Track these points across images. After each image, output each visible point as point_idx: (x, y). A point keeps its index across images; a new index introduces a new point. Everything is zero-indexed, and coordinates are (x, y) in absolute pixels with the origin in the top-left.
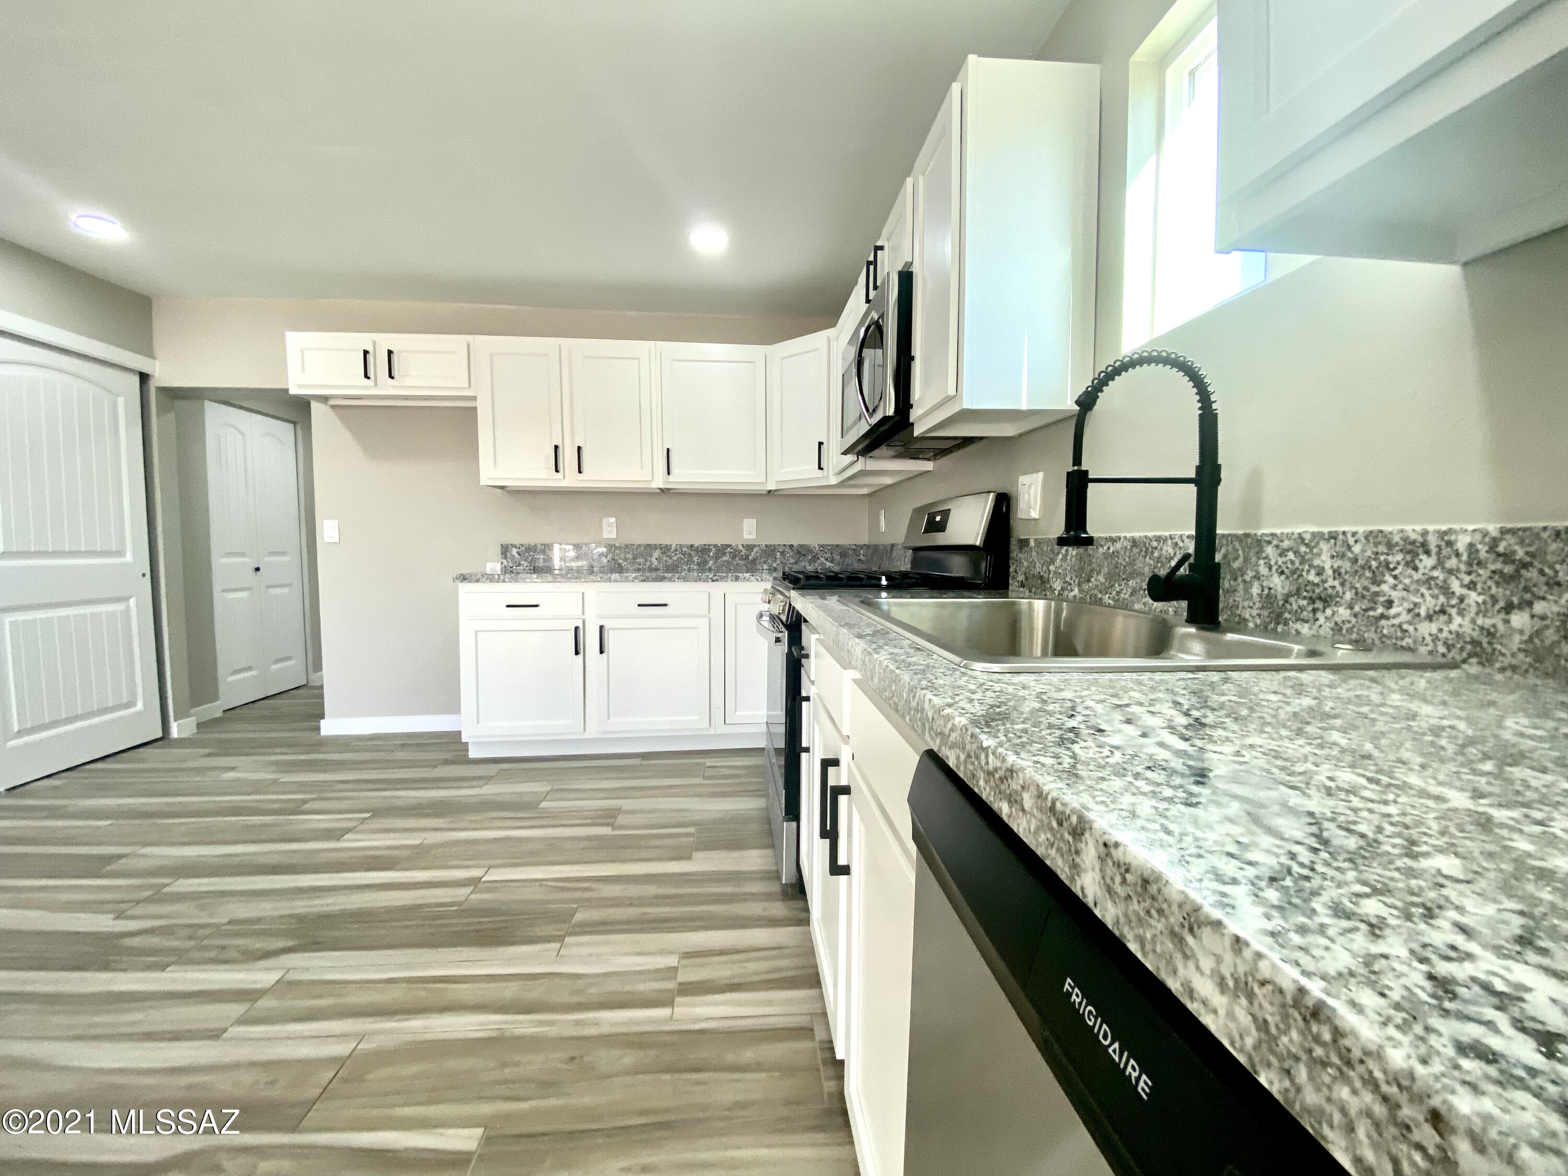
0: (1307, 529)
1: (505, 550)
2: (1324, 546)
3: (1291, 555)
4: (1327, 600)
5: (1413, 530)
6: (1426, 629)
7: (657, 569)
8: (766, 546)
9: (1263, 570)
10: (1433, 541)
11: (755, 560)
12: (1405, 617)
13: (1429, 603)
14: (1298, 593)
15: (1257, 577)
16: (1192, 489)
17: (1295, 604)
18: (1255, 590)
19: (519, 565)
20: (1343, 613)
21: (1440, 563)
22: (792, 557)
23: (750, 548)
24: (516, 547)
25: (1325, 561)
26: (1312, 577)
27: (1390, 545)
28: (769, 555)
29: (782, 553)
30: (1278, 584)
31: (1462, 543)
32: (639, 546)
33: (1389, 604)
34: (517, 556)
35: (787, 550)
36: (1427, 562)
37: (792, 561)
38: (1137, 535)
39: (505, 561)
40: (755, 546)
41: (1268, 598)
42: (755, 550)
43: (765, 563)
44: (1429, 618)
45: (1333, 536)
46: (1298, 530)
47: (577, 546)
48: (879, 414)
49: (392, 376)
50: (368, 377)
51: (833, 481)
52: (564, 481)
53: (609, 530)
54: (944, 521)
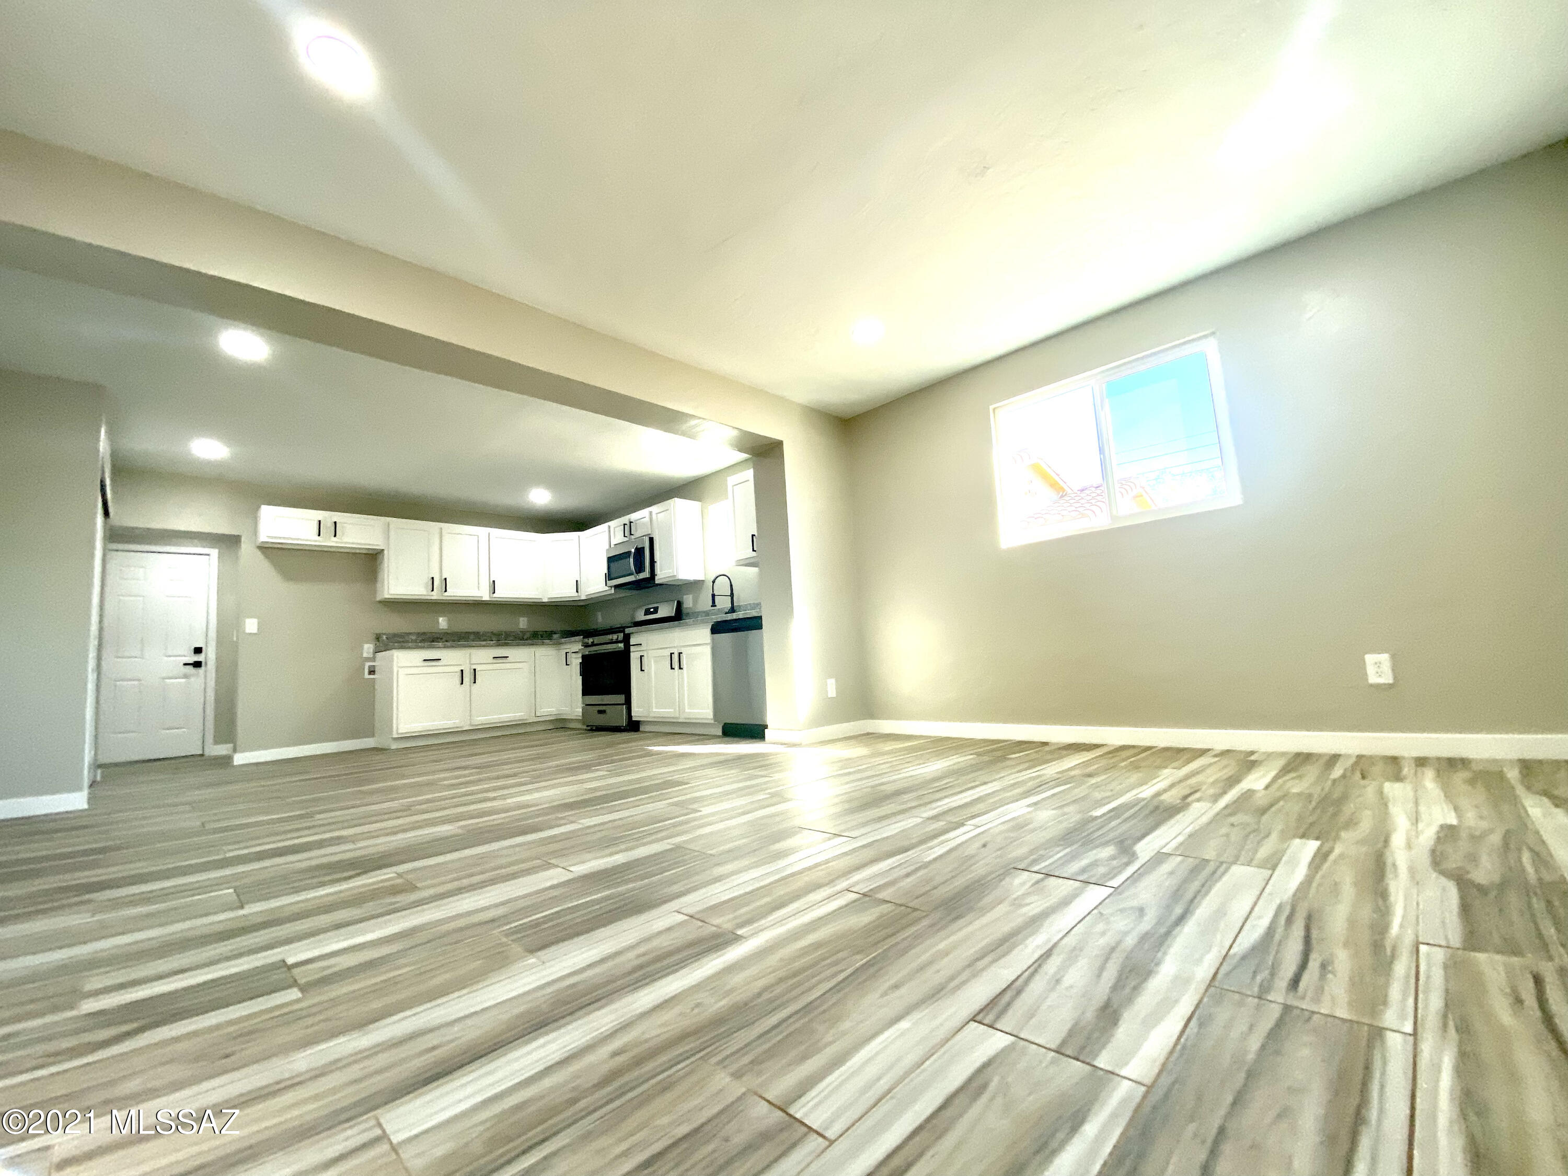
1: (377, 634)
8: (533, 631)
16: (729, 597)
23: (524, 632)
24: (385, 634)
32: (456, 631)
34: (386, 640)
39: (377, 641)
40: (527, 632)
47: (424, 633)
48: (642, 576)
49: (335, 536)
50: (319, 535)
51: (583, 598)
52: (435, 596)
53: (443, 623)
54: (656, 610)
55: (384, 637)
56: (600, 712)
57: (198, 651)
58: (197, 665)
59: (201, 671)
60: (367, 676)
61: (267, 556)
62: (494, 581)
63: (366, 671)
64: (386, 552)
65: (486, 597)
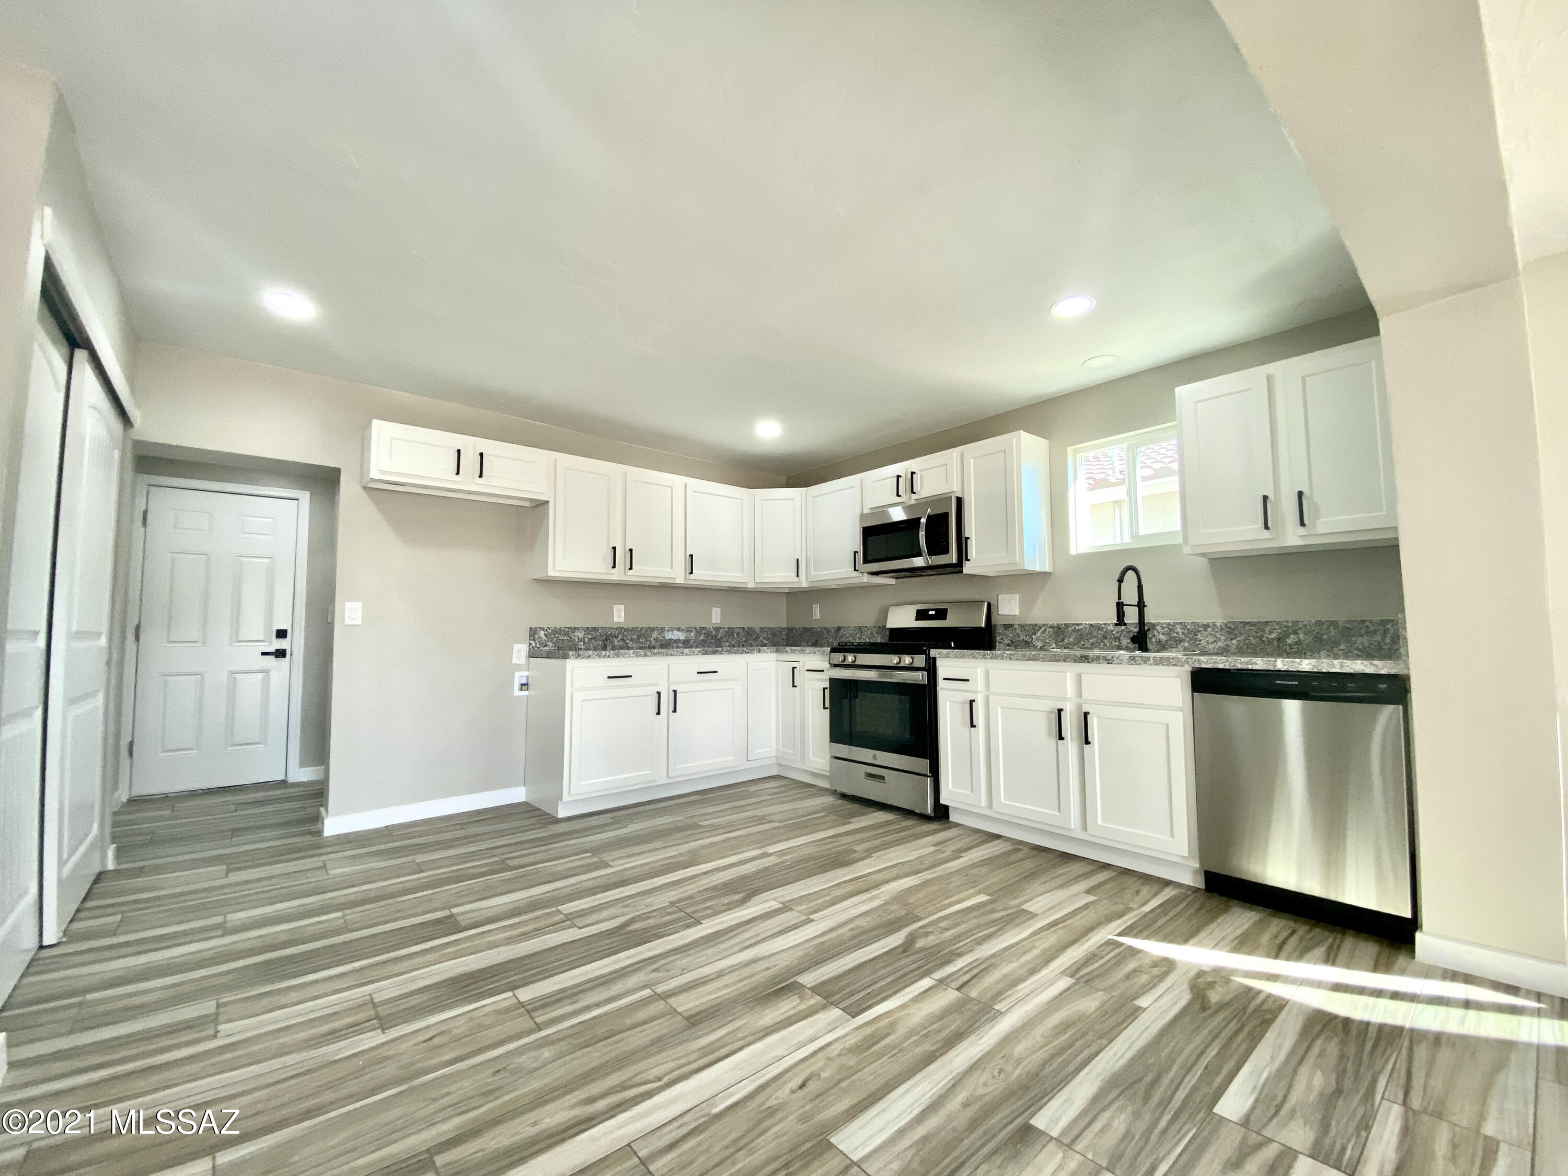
0: (1172, 621)
1: (533, 633)
2: (1178, 626)
3: (1166, 629)
4: (1181, 641)
5: (1205, 622)
6: (1211, 646)
7: (654, 648)
8: (728, 628)
9: (1156, 634)
10: (1211, 625)
11: (721, 638)
12: (1205, 644)
13: (1211, 640)
14: (1170, 640)
15: (1154, 636)
16: (1137, 608)
17: (1170, 643)
18: (1154, 640)
19: (546, 646)
20: (1186, 644)
21: (1213, 630)
22: (744, 636)
23: (717, 629)
24: (543, 629)
25: (1178, 629)
26: (1175, 635)
27: (1199, 626)
28: (730, 635)
29: (738, 634)
30: (1162, 637)
31: (1218, 625)
32: (642, 628)
33: (1200, 641)
34: (545, 638)
35: (741, 631)
36: (1209, 630)
37: (744, 639)
38: (1092, 623)
39: (533, 642)
40: (721, 628)
41: (1160, 641)
42: (721, 631)
43: (727, 641)
44: (1212, 643)
45: (1181, 623)
46: (1168, 621)
47: (595, 629)
48: (941, 560)
49: (481, 476)
50: (458, 473)
51: (805, 585)
52: (617, 575)
53: (619, 615)
54: (941, 614)
55: (542, 633)
56: (871, 776)
57: (281, 634)
58: (280, 654)
59: (284, 662)
60: (517, 692)
61: (377, 502)
62: (691, 556)
63: (517, 686)
64: (551, 505)
65: (679, 577)
